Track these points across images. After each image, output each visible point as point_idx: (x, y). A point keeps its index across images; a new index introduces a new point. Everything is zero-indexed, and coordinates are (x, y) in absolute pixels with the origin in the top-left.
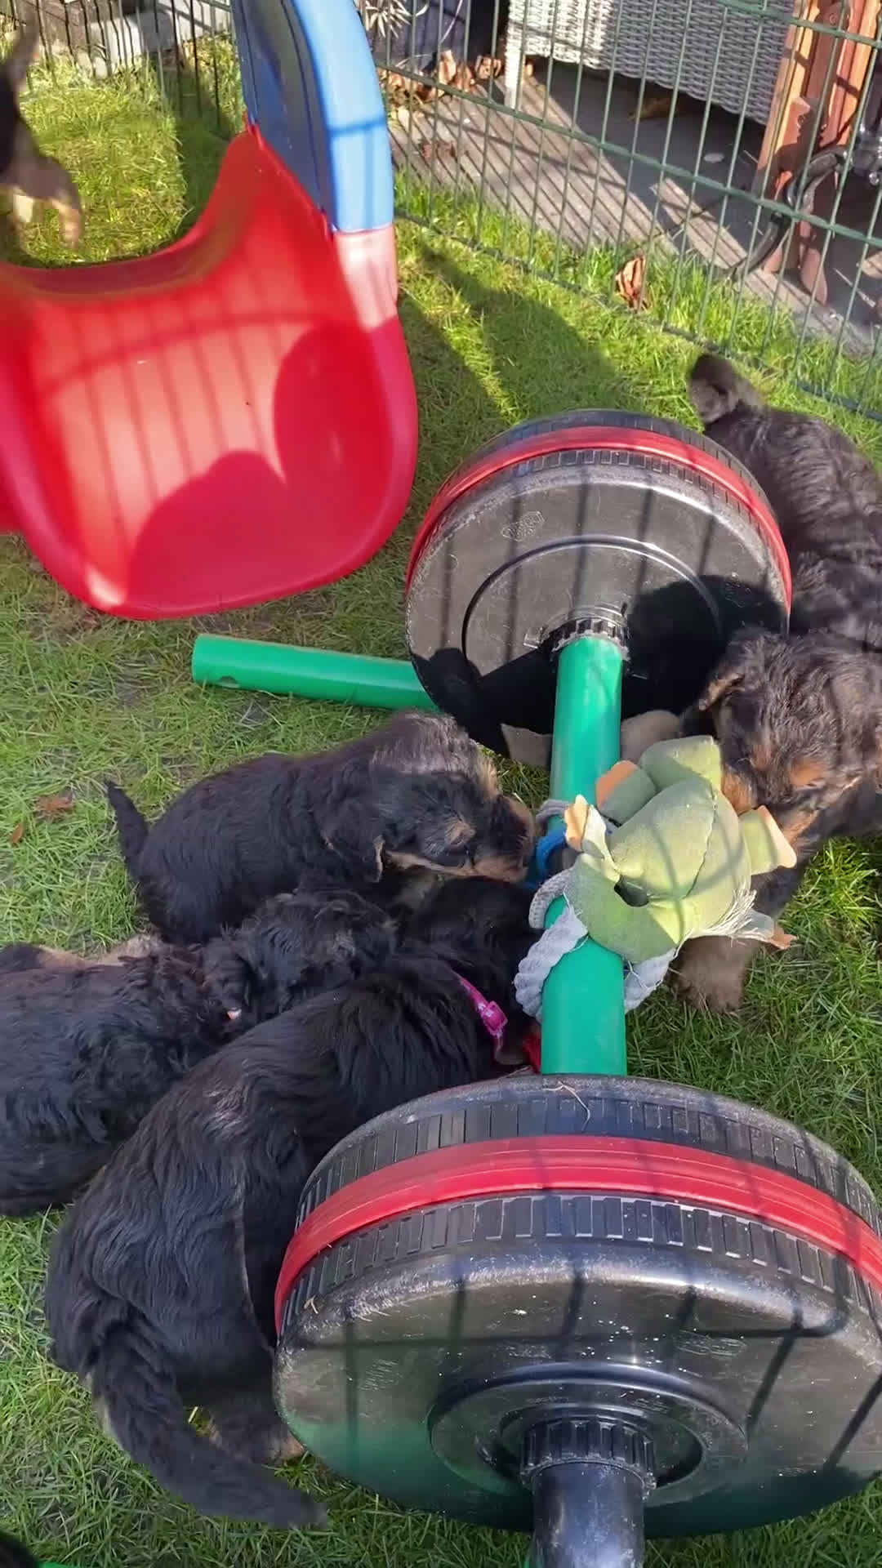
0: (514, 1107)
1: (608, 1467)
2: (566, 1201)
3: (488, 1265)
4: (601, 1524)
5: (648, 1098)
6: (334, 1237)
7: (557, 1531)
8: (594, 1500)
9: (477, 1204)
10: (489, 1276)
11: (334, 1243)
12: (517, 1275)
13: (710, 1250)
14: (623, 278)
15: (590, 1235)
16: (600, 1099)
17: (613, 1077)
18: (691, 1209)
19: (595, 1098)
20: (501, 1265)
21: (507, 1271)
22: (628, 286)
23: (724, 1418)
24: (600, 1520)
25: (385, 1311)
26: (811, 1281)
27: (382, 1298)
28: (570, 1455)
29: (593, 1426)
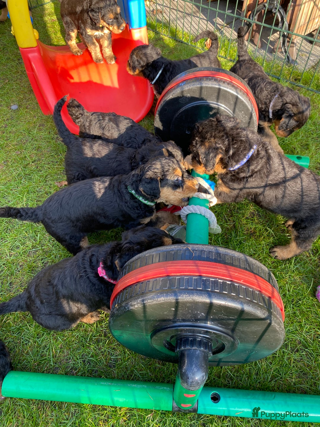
0: (173, 253)
1: (199, 351)
2: (186, 279)
3: (163, 296)
4: (196, 366)
5: (211, 250)
6: (123, 288)
7: (184, 368)
8: (194, 359)
9: (161, 279)
10: (164, 299)
11: (123, 289)
12: (171, 299)
13: (227, 293)
14: (207, 43)
15: (192, 288)
16: (197, 250)
17: (201, 244)
18: (222, 281)
19: (196, 250)
20: (167, 296)
21: (168, 298)
22: (208, 45)
23: (231, 338)
24: (196, 365)
25: (136, 308)
26: (256, 302)
27: (134, 305)
28: (188, 347)
29: (195, 340)
